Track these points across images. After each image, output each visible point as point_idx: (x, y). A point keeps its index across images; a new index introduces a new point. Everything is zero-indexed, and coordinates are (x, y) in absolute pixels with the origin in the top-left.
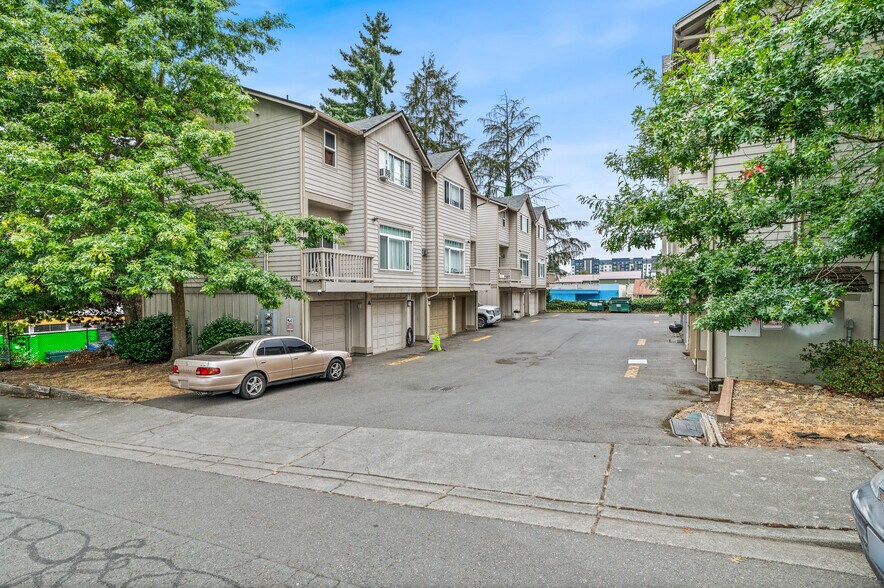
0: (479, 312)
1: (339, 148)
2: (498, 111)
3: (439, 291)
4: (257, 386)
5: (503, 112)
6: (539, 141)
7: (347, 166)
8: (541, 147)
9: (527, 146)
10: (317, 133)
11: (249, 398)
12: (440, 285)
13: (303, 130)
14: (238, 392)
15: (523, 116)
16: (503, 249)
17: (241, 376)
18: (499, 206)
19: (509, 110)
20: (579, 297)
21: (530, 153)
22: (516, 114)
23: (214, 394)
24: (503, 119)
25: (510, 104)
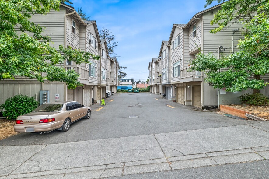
0: (106, 92)
1: (76, 28)
2: (102, 31)
3: (101, 85)
4: (67, 124)
5: (103, 32)
6: (114, 43)
7: (78, 35)
8: (115, 45)
9: (111, 44)
10: (70, 19)
11: (66, 131)
12: (101, 83)
13: (66, 16)
14: (61, 129)
15: (109, 35)
16: (110, 73)
17: (63, 121)
18: (110, 60)
19: (105, 32)
20: (122, 88)
21: (112, 46)
22: (108, 34)
23: (49, 132)
24: (103, 34)
25: (106, 30)
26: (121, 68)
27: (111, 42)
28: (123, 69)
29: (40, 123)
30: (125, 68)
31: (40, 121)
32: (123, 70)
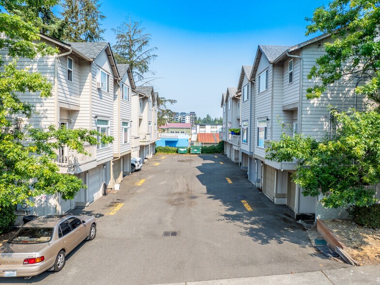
1: (74, 68)
3: (120, 156)
6: (151, 50)
7: (78, 80)
9: (143, 51)
10: (64, 59)
12: (120, 152)
13: (57, 58)
14: (53, 269)
26: (165, 101)
27: (145, 48)
28: (168, 104)
29: (24, 264)
30: (172, 102)
31: (25, 261)
32: (168, 106)
